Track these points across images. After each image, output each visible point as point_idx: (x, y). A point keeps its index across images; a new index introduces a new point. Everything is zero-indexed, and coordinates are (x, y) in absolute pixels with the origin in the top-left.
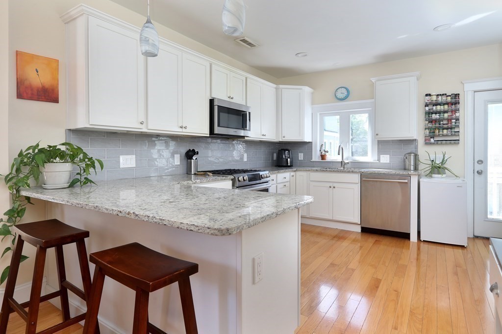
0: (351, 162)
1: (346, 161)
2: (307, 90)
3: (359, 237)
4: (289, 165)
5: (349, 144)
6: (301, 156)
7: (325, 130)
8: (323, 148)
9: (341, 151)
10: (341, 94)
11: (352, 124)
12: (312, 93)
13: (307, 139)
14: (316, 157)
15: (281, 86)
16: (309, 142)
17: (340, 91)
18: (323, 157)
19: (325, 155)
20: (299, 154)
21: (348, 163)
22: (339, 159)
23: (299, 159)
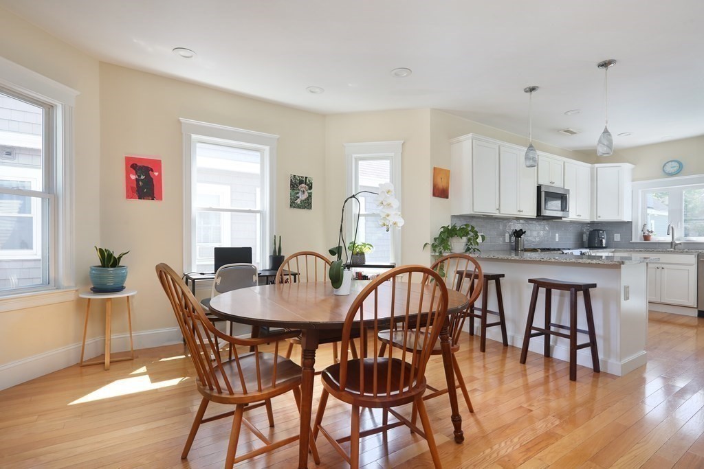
0: (685, 243)
1: (678, 242)
2: (627, 167)
3: (696, 322)
4: (604, 245)
5: (681, 224)
6: (617, 237)
7: (649, 207)
8: (646, 228)
9: (671, 230)
10: (671, 168)
11: (686, 202)
12: (633, 169)
13: (626, 219)
14: (637, 237)
15: (597, 165)
16: (628, 222)
17: (669, 165)
18: (646, 238)
19: (649, 236)
20: (615, 235)
21: (680, 244)
22: (668, 239)
23: (615, 240)
